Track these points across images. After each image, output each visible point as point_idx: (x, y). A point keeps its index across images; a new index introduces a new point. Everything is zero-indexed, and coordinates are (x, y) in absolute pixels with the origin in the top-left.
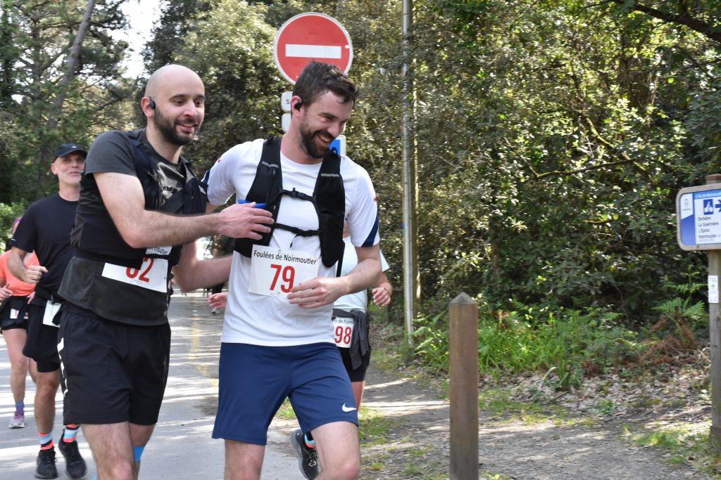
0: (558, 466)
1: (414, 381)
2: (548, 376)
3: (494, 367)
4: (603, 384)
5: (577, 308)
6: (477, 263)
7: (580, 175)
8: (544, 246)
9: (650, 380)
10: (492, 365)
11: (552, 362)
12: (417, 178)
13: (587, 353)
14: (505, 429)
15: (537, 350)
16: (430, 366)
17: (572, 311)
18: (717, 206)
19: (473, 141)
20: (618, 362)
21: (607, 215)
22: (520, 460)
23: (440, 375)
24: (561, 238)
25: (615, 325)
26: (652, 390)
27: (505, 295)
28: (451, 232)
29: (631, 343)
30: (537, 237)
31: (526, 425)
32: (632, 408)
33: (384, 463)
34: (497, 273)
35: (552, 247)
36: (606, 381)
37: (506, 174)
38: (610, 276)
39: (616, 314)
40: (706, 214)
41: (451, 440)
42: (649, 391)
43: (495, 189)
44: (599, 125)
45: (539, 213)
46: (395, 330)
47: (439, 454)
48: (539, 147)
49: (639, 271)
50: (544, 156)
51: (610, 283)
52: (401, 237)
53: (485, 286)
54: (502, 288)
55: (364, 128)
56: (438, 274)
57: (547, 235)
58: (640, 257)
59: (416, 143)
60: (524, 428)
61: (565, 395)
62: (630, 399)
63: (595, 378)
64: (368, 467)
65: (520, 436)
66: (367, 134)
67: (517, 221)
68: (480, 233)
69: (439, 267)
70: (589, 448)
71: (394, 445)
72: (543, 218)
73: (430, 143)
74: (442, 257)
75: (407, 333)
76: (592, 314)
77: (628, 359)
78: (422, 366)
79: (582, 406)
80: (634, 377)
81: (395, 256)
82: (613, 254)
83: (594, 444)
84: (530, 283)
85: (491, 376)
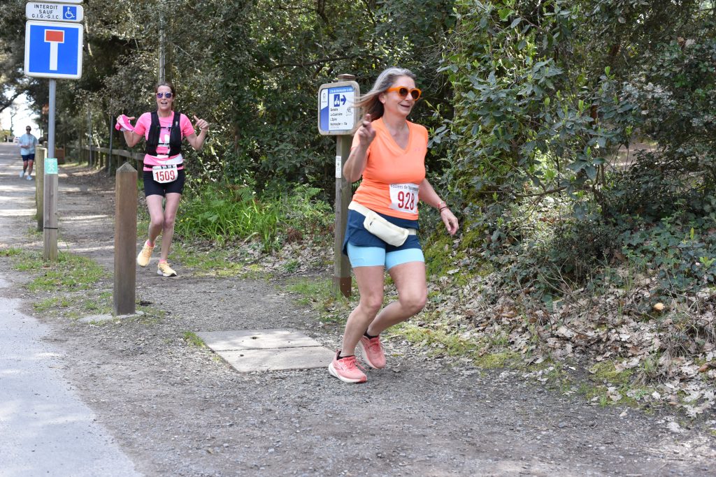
4: (298, 248)
7: (315, 67)
18: (342, 100)
24: (296, 122)
30: (274, 121)
32: (312, 267)
34: (238, 152)
35: (287, 130)
36: (301, 246)
39: (320, 190)
40: (335, 106)
42: (329, 253)
54: (241, 165)
61: (267, 256)
62: (313, 260)
63: (295, 243)
76: (298, 188)
77: (323, 228)
79: (277, 266)
80: (323, 243)
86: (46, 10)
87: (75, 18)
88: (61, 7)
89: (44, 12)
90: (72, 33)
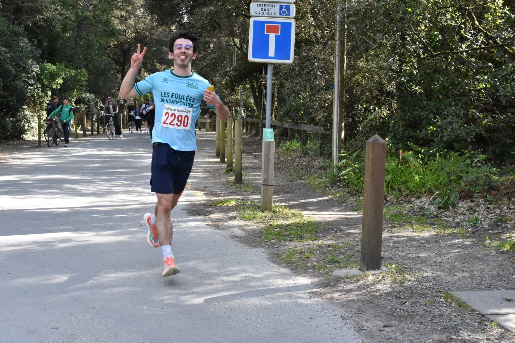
0: (438, 261)
1: (337, 197)
2: (433, 198)
3: (395, 190)
4: (472, 205)
5: (456, 151)
6: (385, 115)
7: (464, 54)
8: (436, 105)
9: (507, 204)
10: (393, 189)
11: (437, 188)
12: (345, 52)
13: (462, 183)
14: (401, 234)
15: (426, 179)
16: (349, 187)
17: (453, 153)
19: (388, 26)
20: (484, 190)
21: (483, 84)
22: (411, 255)
23: (355, 195)
24: (448, 100)
25: (483, 164)
26: (508, 211)
27: (404, 140)
28: (368, 93)
29: (495, 177)
30: (431, 98)
31: (416, 232)
32: (493, 223)
33: (314, 253)
34: (400, 123)
35: (441, 106)
36: (475, 203)
37: (410, 51)
38: (482, 129)
39: (485, 156)
41: (362, 240)
42: (505, 211)
43: (402, 62)
44: (481, 18)
45: (433, 81)
46: (324, 162)
47: (353, 249)
48: (436, 33)
49: (503, 126)
50: (439, 39)
51: (481, 134)
52: (333, 95)
53: (391, 132)
54: (404, 134)
55: (309, 15)
56: (358, 122)
57: (438, 97)
58: (504, 116)
59: (346, 26)
60: (414, 234)
61: (445, 212)
62: (491, 217)
63: (468, 201)
64: (302, 256)
65: (411, 239)
66: (311, 19)
67: (416, 87)
68: (389, 94)
69: (359, 118)
70: (460, 250)
71: (321, 242)
72: (436, 85)
73: (357, 28)
74: (361, 110)
75: (334, 163)
76: (468, 155)
77: (491, 188)
78: (343, 187)
79: (457, 220)
80: (495, 202)
81: (327, 108)
82: (485, 113)
83: (464, 247)
84: (424, 131)
85: (392, 197)
86: (266, 8)
87: (289, 14)
88: (278, 5)
89: (265, 9)
90: (287, 26)
